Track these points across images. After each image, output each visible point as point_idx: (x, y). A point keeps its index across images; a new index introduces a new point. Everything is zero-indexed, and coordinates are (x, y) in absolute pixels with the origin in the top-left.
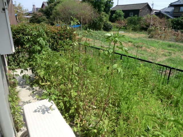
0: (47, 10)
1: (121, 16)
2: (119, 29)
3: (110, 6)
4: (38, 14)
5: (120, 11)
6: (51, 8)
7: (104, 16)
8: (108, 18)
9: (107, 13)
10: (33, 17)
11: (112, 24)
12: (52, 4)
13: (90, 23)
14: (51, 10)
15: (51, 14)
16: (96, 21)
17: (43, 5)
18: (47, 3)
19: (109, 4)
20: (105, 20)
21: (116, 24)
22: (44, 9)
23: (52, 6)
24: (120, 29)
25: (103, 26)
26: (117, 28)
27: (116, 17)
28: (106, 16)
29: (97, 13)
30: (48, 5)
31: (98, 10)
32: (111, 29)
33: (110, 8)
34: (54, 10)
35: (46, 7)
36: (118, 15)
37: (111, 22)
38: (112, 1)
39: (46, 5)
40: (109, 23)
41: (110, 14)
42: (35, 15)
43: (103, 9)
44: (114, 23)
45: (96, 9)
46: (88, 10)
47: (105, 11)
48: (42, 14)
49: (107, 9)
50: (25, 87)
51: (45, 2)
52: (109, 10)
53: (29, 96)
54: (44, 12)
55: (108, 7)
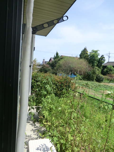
0: (53, 63)
1: (111, 71)
2: (109, 81)
3: (102, 62)
4: (46, 65)
5: (111, 67)
6: (56, 62)
7: (97, 70)
8: (100, 72)
9: (99, 68)
10: (43, 67)
11: (103, 76)
12: (57, 59)
13: (85, 75)
14: (56, 63)
15: (55, 66)
16: (90, 73)
17: (50, 59)
18: (54, 58)
19: (101, 61)
20: (97, 73)
21: (107, 77)
22: (51, 62)
23: (57, 61)
24: (111, 81)
25: (95, 78)
26: (108, 80)
27: (107, 71)
28: (98, 70)
29: (91, 67)
30: (54, 60)
31: (92, 65)
32: (102, 81)
33: (102, 64)
34: (58, 64)
35: (52, 61)
36: (109, 69)
37: (103, 75)
38: (104, 59)
39: (53, 60)
40: (101, 75)
41: (102, 68)
42: (44, 66)
43: (96, 64)
44: (105, 76)
45: (91, 64)
46: (83, 65)
47: (97, 66)
48: (48, 66)
49: (99, 64)
50: (29, 122)
51: (52, 58)
52: (101, 65)
53: (31, 131)
54: (50, 64)
55: (100, 63)
